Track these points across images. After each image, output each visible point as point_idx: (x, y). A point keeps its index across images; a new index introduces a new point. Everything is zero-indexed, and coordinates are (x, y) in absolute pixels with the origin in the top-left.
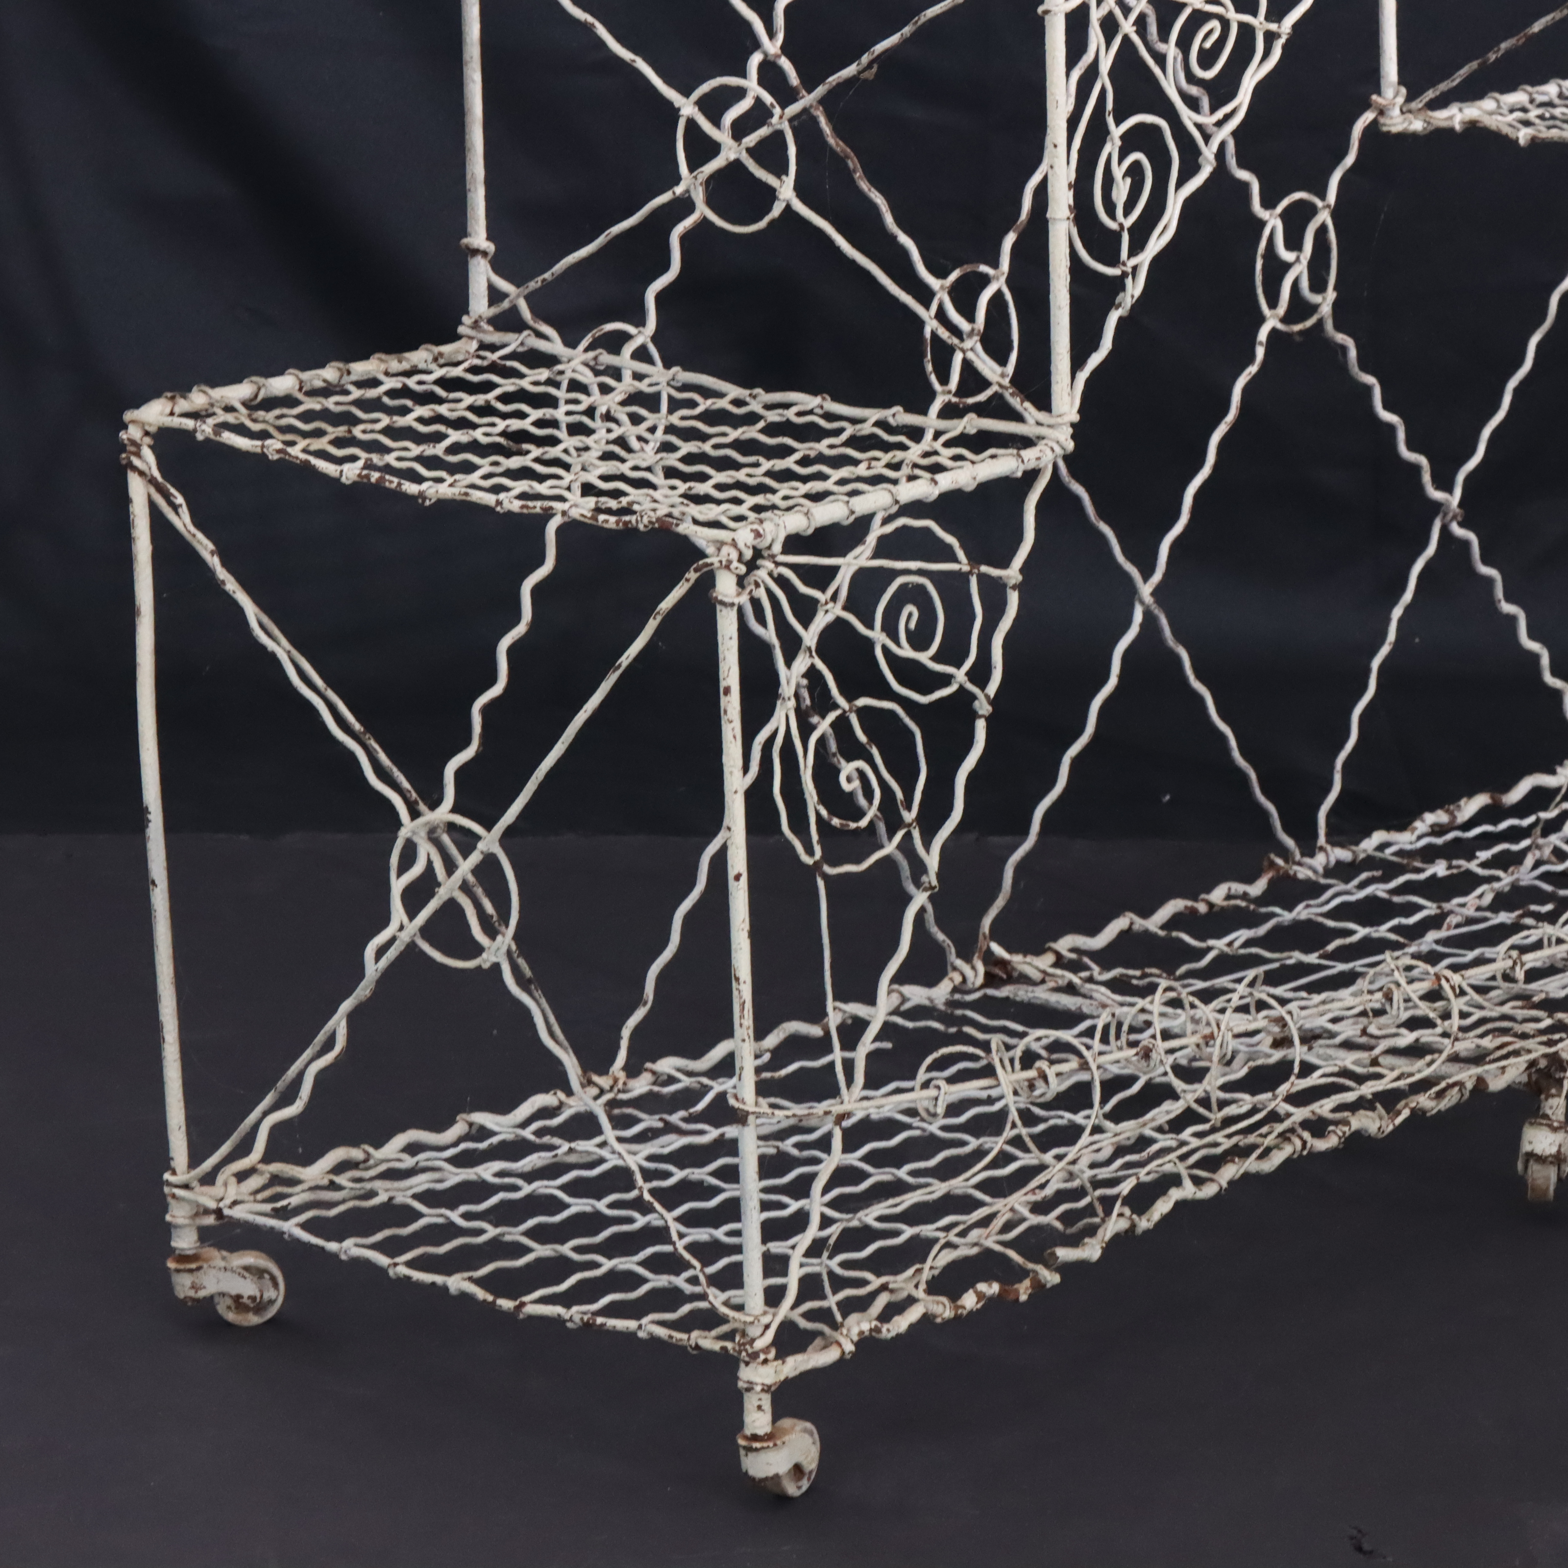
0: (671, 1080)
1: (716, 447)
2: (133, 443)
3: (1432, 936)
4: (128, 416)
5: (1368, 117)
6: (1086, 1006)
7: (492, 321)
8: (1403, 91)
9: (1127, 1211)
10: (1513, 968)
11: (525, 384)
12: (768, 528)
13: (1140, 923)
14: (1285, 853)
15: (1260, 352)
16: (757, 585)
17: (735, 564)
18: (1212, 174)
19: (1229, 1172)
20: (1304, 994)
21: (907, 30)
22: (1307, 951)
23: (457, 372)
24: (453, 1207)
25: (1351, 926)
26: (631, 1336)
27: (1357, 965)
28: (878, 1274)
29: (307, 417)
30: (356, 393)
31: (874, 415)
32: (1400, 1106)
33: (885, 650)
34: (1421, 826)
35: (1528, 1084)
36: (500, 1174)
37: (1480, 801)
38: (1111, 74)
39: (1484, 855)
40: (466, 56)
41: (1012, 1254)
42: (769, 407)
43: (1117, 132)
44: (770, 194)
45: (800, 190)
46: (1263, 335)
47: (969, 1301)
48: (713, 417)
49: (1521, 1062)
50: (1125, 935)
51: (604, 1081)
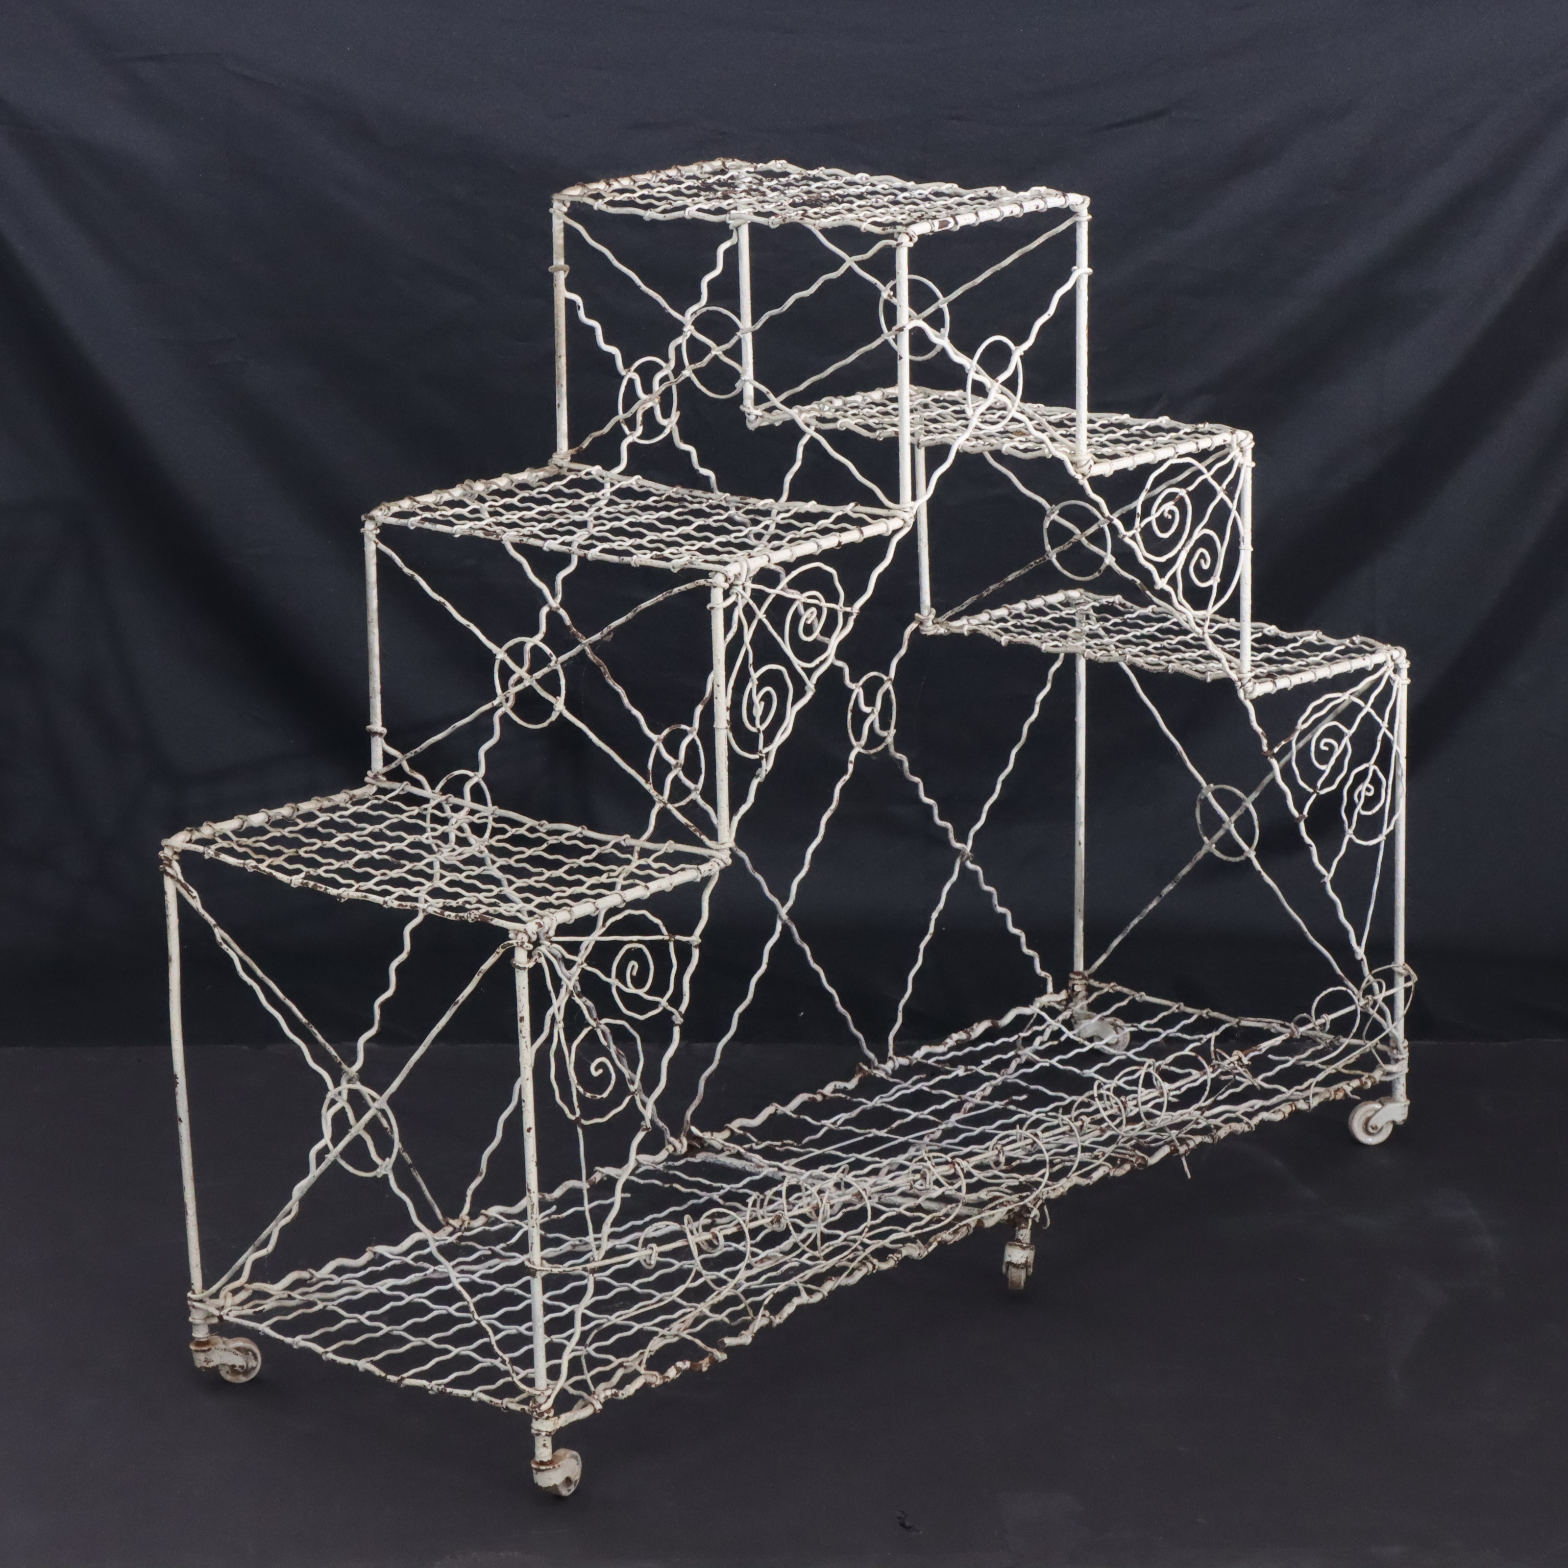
0: (496, 1221)
1: (517, 861)
2: (167, 858)
3: (955, 1117)
4: (164, 842)
5: (913, 626)
6: (749, 1167)
7: (384, 775)
8: (934, 611)
9: (767, 1313)
10: (998, 1155)
11: (404, 817)
12: (546, 922)
13: (782, 1110)
14: (868, 1062)
15: (851, 767)
16: (540, 956)
17: (526, 944)
18: (813, 696)
19: (829, 1286)
20: (877, 1159)
21: (630, 615)
22: (880, 1128)
23: (363, 808)
24: (362, 1312)
25: (907, 1111)
26: (467, 1399)
27: (909, 1138)
28: (617, 1357)
29: (272, 841)
30: (302, 825)
31: (613, 839)
32: (931, 1240)
33: (618, 989)
34: (950, 1042)
35: (1008, 1220)
36: (393, 1288)
37: (986, 1024)
38: (751, 643)
39: (986, 1062)
40: (369, 619)
41: (698, 1342)
42: (550, 833)
43: (755, 675)
44: (550, 707)
45: (568, 704)
46: (852, 757)
47: (672, 1373)
48: (517, 840)
49: (1004, 1210)
50: (773, 1117)
51: (456, 1223)
